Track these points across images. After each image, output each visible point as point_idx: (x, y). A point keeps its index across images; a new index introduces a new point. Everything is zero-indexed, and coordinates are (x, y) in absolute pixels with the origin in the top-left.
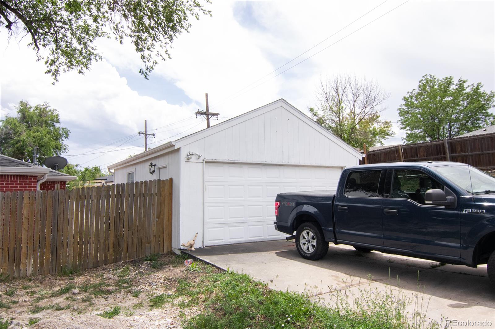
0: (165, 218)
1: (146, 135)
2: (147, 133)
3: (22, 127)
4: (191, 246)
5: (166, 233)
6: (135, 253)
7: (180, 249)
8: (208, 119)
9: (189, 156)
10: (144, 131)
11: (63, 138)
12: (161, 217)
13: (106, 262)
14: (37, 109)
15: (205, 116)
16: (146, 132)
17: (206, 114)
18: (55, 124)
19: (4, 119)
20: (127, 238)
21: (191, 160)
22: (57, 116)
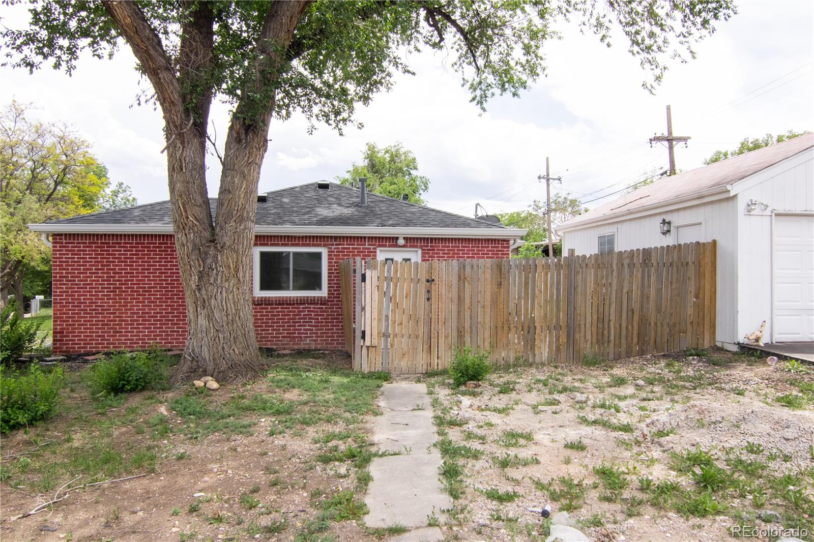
0: (706, 297)
1: (548, 180)
2: (550, 177)
3: (372, 179)
4: (757, 340)
5: (707, 319)
6: (666, 345)
7: (739, 344)
8: (671, 148)
9: (750, 206)
10: (545, 174)
11: (421, 192)
12: (701, 296)
13: (629, 354)
14: (387, 152)
15: (666, 143)
16: (548, 175)
17: (668, 140)
18: (412, 172)
19: (351, 169)
20: (656, 324)
21: (752, 213)
22: (414, 159)
